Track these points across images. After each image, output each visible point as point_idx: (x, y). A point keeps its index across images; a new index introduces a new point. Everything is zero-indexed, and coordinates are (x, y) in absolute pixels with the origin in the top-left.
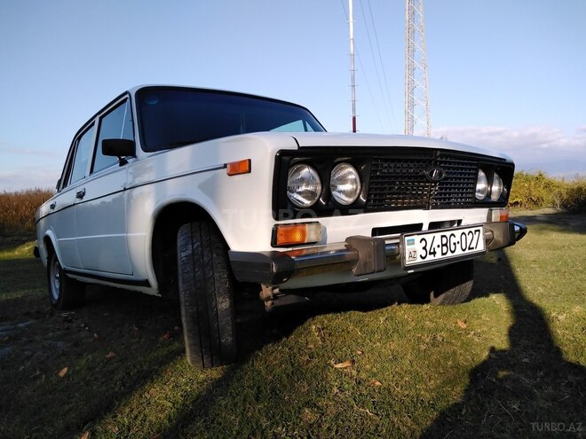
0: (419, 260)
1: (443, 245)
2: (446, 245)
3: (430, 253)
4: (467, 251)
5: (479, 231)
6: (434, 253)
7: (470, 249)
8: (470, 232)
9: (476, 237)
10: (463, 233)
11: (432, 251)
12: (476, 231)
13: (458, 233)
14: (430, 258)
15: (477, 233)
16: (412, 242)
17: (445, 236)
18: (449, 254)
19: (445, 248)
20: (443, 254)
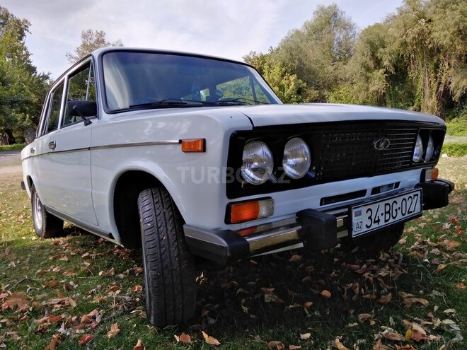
0: (365, 229)
1: (386, 213)
2: (389, 212)
3: (375, 222)
4: (407, 215)
5: (417, 195)
6: (378, 221)
7: (409, 212)
8: (410, 197)
9: (414, 201)
10: (404, 199)
11: (377, 219)
12: (415, 195)
13: (399, 200)
14: (375, 226)
15: (416, 197)
16: (359, 214)
17: (388, 204)
18: (392, 220)
19: (388, 215)
20: (386, 221)
